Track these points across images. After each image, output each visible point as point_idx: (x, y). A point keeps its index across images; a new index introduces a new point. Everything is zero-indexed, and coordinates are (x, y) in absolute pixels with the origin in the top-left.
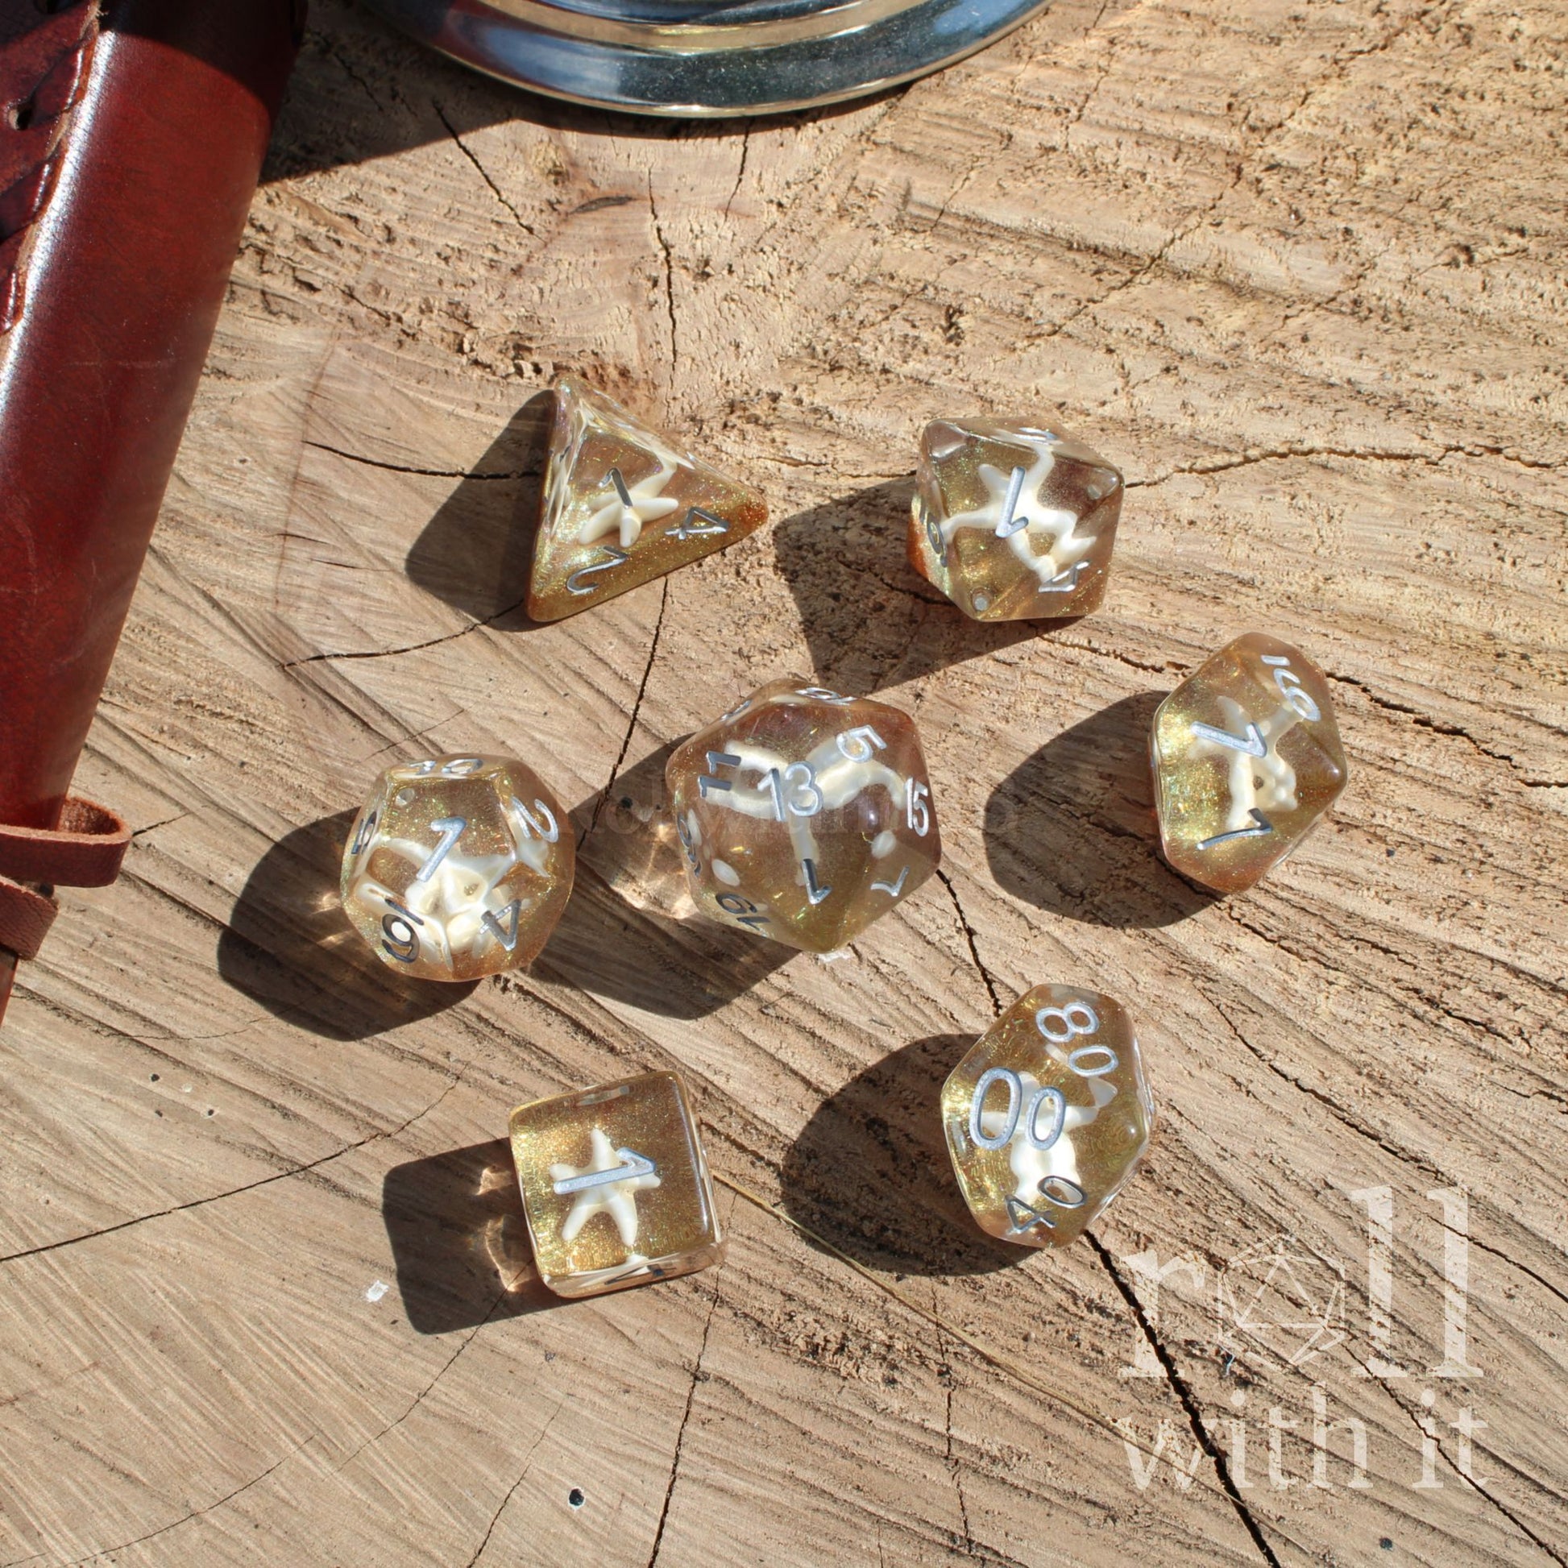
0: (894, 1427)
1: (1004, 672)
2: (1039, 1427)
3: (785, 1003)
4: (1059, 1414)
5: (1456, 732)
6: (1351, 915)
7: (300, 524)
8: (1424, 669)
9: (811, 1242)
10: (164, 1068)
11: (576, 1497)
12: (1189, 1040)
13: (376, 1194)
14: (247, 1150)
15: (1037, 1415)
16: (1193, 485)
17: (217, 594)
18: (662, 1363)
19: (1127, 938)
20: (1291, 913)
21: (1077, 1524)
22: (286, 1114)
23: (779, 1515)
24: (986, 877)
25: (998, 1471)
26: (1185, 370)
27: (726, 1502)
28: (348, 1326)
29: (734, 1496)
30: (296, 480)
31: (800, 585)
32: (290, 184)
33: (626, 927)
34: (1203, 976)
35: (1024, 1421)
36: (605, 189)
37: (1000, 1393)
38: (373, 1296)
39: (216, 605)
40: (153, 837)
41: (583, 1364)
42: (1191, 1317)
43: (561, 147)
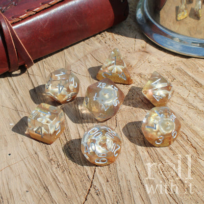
0: (51, 172)
1: (145, 112)
2: (68, 183)
3: (85, 127)
4: (72, 183)
5: (195, 148)
6: (162, 157)
7: (82, 60)
8: (197, 140)
9: (63, 150)
10: (14, 94)
11: (10, 155)
12: (128, 158)
13: (22, 117)
14: (14, 106)
15: (69, 182)
16: (187, 108)
17: (67, 61)
18: (33, 150)
19: (132, 144)
20: (155, 153)
21: (61, 195)
22: (21, 105)
23: (29, 171)
24: (121, 129)
25: (58, 184)
26: (197, 98)
27: (25, 166)
28: (5, 125)
29: (26, 166)
30: (86, 56)
31: (130, 92)
32: (113, 34)
33: (76, 110)
34: (137, 153)
35: (67, 182)
36: (147, 51)
37: (67, 177)
38: (11, 124)
39: (65, 61)
40: (36, 76)
41: (25, 144)
42: (98, 183)
43: (146, 45)
